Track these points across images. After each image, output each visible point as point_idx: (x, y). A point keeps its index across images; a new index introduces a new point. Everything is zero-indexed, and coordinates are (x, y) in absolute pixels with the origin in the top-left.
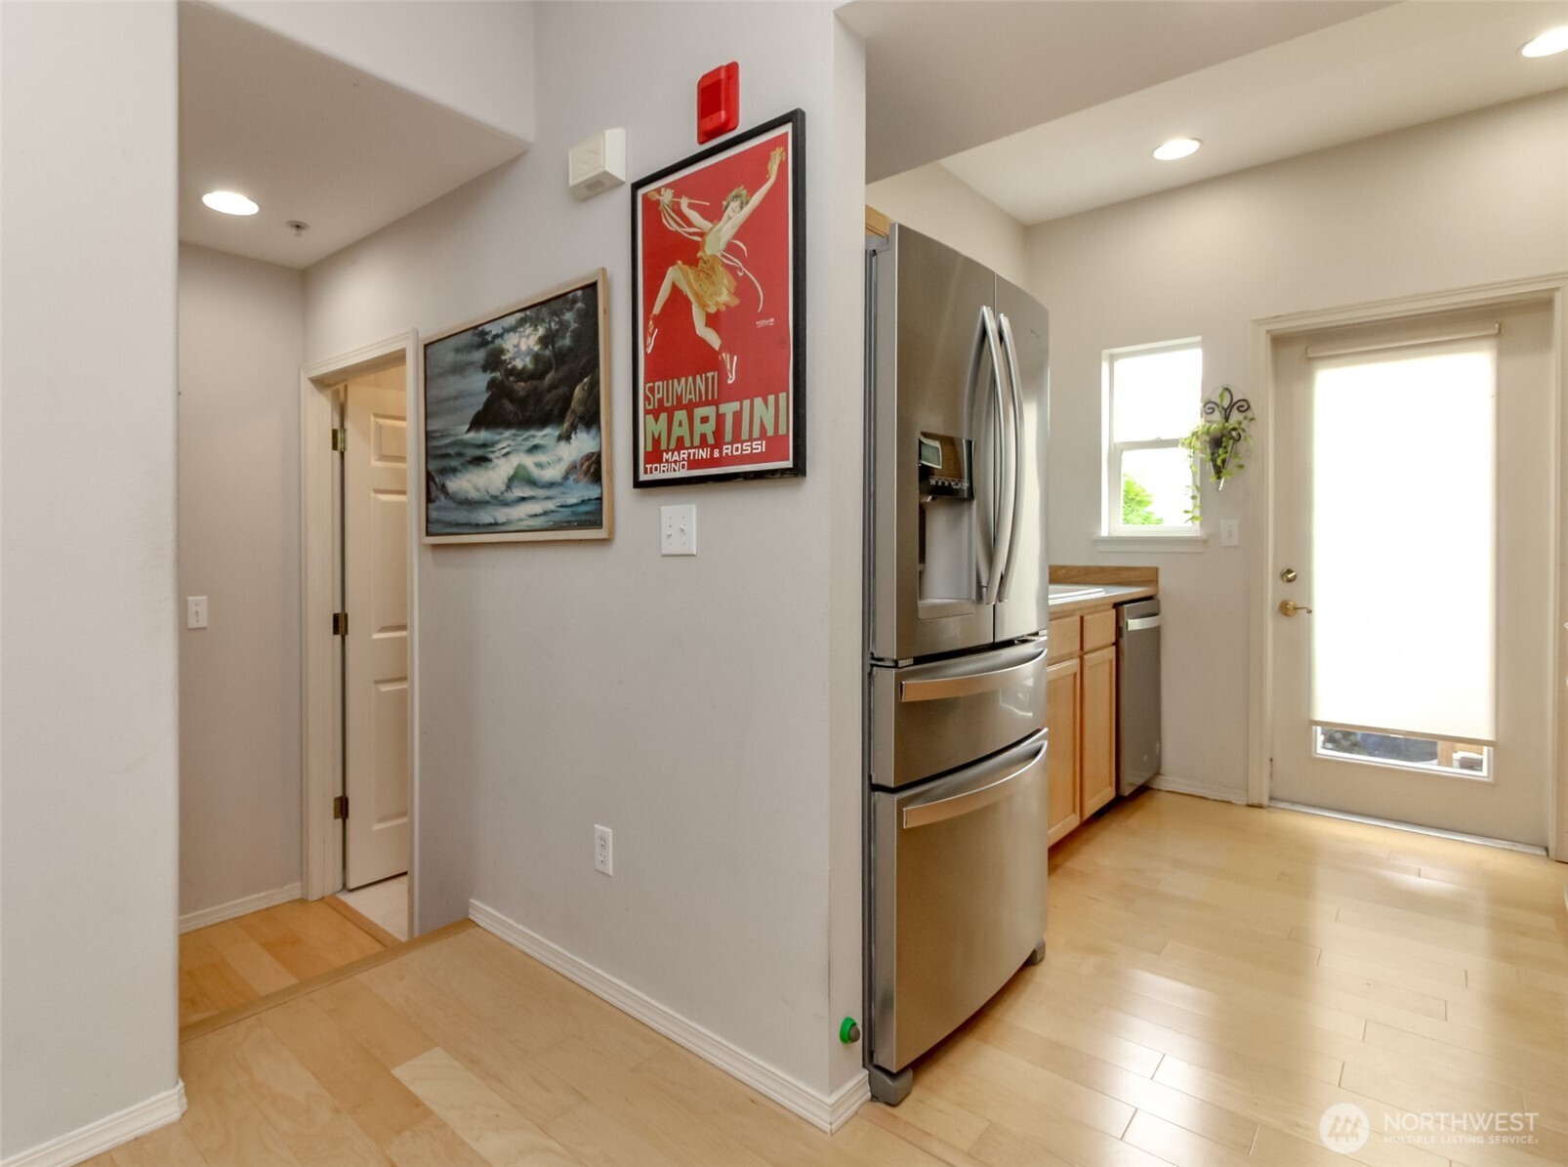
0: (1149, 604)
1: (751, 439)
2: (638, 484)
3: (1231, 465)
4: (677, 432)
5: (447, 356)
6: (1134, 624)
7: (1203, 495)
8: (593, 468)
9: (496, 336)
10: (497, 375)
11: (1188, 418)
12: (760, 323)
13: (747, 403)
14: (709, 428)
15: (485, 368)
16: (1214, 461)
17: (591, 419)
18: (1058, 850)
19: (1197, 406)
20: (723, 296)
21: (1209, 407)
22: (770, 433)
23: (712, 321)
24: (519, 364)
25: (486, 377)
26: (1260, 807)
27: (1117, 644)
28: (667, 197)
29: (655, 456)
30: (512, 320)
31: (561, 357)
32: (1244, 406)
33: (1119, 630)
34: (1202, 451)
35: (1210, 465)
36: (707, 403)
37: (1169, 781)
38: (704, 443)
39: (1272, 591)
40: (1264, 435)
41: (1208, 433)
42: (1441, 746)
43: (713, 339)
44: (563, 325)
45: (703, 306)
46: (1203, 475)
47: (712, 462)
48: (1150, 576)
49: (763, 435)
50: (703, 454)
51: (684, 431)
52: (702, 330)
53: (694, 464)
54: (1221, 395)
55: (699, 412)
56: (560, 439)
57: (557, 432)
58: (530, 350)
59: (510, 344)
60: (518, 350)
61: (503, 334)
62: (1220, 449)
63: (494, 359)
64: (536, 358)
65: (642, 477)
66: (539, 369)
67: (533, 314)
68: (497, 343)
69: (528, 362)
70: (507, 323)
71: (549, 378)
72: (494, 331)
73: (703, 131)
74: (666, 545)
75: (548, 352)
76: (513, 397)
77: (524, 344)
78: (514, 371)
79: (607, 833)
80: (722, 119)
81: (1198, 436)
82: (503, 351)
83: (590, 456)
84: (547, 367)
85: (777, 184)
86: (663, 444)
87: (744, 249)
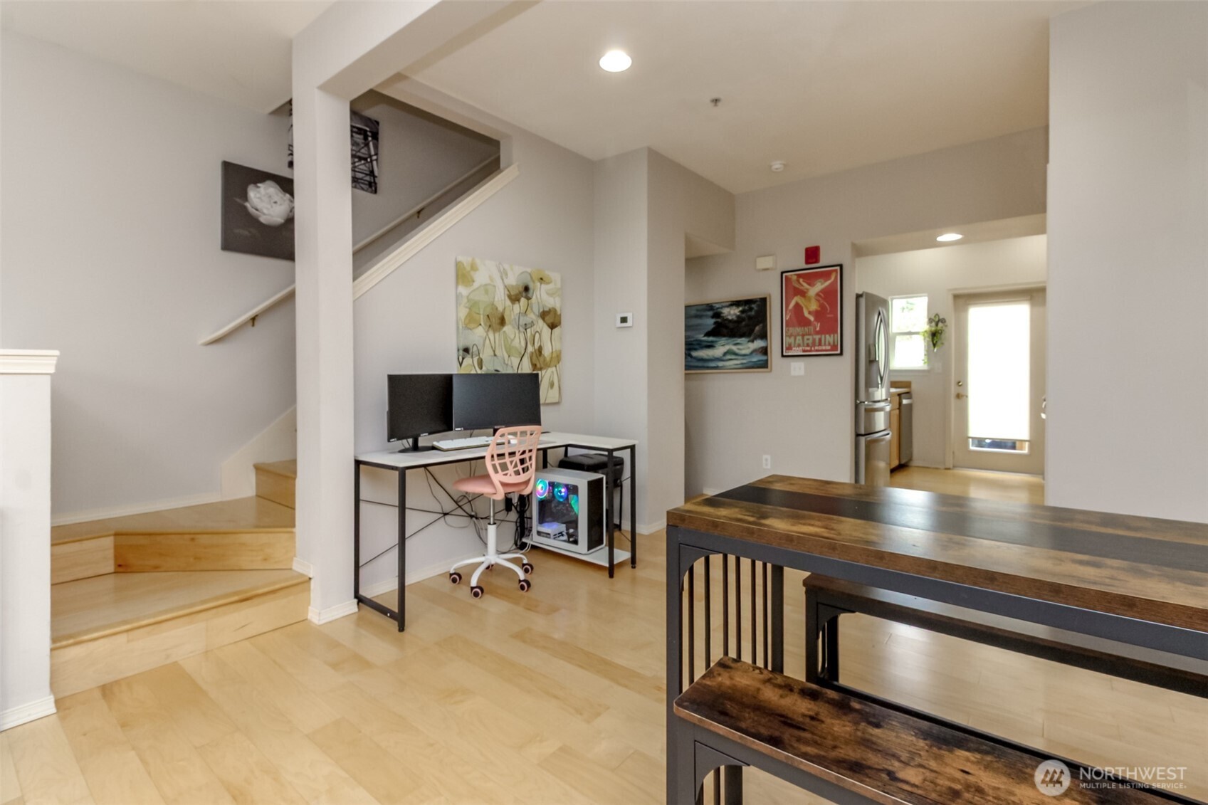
0: (908, 394)
1: (825, 345)
2: (783, 356)
3: (939, 343)
4: (797, 342)
5: (693, 312)
6: (905, 402)
7: (929, 354)
8: (765, 351)
9: (719, 308)
10: (719, 320)
11: (923, 326)
12: (828, 316)
13: (823, 336)
14: (810, 342)
15: (713, 318)
16: (933, 341)
17: (763, 336)
18: (893, 471)
19: (926, 320)
20: (814, 306)
21: (930, 321)
22: (832, 343)
23: (810, 313)
24: (730, 318)
25: (713, 321)
26: (949, 469)
27: (899, 409)
28: (795, 278)
29: (789, 348)
30: (727, 304)
31: (750, 318)
32: (943, 321)
33: (900, 403)
34: (928, 337)
35: (931, 343)
36: (809, 335)
37: (915, 463)
38: (808, 345)
39: (953, 390)
40: (950, 333)
41: (931, 331)
42: (1018, 445)
43: (812, 318)
44: (751, 309)
45: (807, 308)
46: (928, 346)
47: (810, 351)
48: (908, 385)
49: (829, 344)
50: (808, 348)
51: (801, 342)
52: (806, 314)
53: (804, 351)
54: (935, 317)
55: (806, 337)
56: (749, 341)
57: (747, 340)
58: (735, 314)
59: (726, 311)
60: (729, 314)
61: (722, 308)
62: (935, 337)
63: (717, 315)
64: (738, 317)
65: (785, 354)
66: (739, 320)
67: (737, 303)
68: (719, 310)
69: (734, 318)
70: (724, 304)
71: (744, 323)
72: (717, 306)
73: (807, 262)
74: (793, 373)
75: (744, 315)
76: (726, 327)
77: (732, 312)
78: (727, 320)
79: (768, 457)
80: (814, 260)
81: (926, 331)
82: (721, 313)
83: (762, 348)
84: (743, 319)
85: (834, 281)
86: (793, 345)
87: (822, 295)
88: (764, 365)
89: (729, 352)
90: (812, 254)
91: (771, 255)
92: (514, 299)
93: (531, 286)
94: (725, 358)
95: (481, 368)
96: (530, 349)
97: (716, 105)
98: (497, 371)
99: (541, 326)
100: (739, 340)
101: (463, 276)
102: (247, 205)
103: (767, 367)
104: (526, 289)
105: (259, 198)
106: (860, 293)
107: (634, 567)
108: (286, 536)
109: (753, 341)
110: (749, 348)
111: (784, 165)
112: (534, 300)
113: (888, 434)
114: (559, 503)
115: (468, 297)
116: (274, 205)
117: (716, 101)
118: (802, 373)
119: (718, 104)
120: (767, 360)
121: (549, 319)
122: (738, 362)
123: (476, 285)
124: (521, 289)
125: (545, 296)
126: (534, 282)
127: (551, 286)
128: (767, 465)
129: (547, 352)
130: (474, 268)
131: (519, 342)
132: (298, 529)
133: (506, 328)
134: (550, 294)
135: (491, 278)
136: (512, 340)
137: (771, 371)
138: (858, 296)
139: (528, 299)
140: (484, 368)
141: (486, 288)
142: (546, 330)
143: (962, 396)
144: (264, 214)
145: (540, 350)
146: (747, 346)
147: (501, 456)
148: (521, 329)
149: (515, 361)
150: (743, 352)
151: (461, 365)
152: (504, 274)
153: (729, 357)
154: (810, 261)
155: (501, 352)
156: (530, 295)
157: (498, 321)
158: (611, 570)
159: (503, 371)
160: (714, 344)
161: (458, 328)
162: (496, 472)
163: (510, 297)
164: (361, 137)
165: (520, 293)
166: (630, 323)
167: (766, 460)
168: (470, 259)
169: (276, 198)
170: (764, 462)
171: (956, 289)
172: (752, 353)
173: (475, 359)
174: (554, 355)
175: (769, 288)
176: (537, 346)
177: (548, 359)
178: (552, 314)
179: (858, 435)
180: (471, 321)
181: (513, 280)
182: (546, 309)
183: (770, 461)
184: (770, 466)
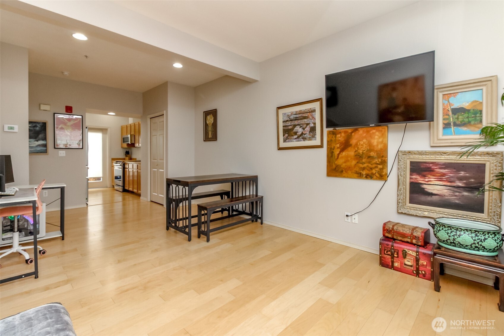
8: (45, 146)
17: (45, 139)
56: (35, 141)
57: (34, 140)
83: (43, 144)
86: (60, 143)
87: (74, 125)
88: (45, 152)
90: (69, 109)
91: (49, 105)
103: (46, 153)
109: (37, 141)
111: (69, 74)
117: (87, 57)
118: (64, 155)
120: (47, 150)
128: (45, 195)
137: (49, 155)
154: (67, 111)
167: (45, 193)
172: (37, 146)
183: (47, 194)
184: (47, 196)
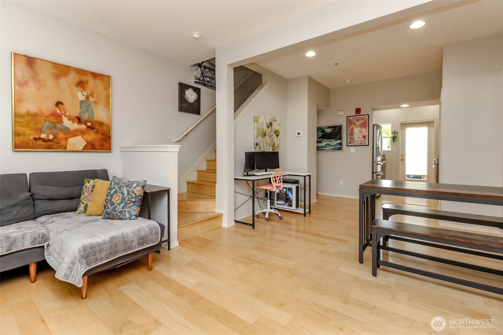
2: (347, 146)
3: (395, 141)
7: (392, 145)
8: (341, 144)
10: (324, 133)
11: (390, 134)
15: (321, 132)
17: (340, 139)
21: (392, 133)
24: (328, 132)
29: (350, 143)
30: (327, 127)
31: (335, 132)
32: (397, 133)
34: (392, 139)
35: (393, 141)
39: (400, 158)
40: (400, 137)
44: (336, 129)
48: (385, 156)
53: (355, 144)
54: (394, 131)
56: (335, 141)
57: (334, 140)
58: (330, 131)
59: (326, 130)
60: (328, 131)
61: (325, 129)
62: (394, 139)
63: (323, 131)
64: (331, 132)
65: (348, 145)
66: (331, 133)
67: (330, 127)
68: (324, 129)
69: (329, 132)
70: (325, 127)
71: (333, 134)
72: (323, 128)
73: (356, 114)
74: (351, 152)
75: (333, 131)
76: (326, 136)
77: (329, 130)
78: (327, 133)
79: (342, 181)
80: (359, 113)
81: (391, 137)
82: (325, 131)
83: (340, 143)
84: (333, 133)
85: (366, 120)
86: (351, 142)
87: (361, 125)
88: (340, 149)
89: (327, 144)
90: (358, 111)
91: (343, 111)
92: (268, 127)
93: (272, 123)
94: (326, 146)
95: (260, 150)
96: (272, 144)
97: (336, 65)
98: (264, 151)
99: (275, 136)
100: (331, 140)
101: (256, 120)
102: (185, 96)
103: (341, 150)
104: (271, 124)
105: (188, 94)
106: (374, 124)
107: (310, 214)
108: (213, 201)
109: (336, 141)
110: (335, 143)
111: (350, 81)
112: (273, 127)
113: (382, 173)
114: (283, 194)
115: (257, 127)
116: (192, 96)
117: (336, 64)
118: (354, 151)
119: (337, 65)
120: (342, 147)
121: (277, 134)
122: (331, 148)
123: (259, 123)
124: (270, 124)
125: (275, 126)
126: (273, 121)
127: (277, 122)
128: (341, 183)
129: (276, 145)
130: (259, 118)
131: (269, 142)
132: (216, 200)
133: (266, 137)
134: (277, 125)
135: (263, 121)
136: (268, 141)
137: (343, 151)
138: (374, 125)
139: (271, 127)
140: (261, 150)
141: (262, 124)
142: (276, 137)
143: (404, 160)
144: (189, 99)
145: (274, 144)
146: (334, 142)
147: (275, 177)
148: (270, 137)
149: (268, 147)
150: (333, 144)
151: (255, 149)
152: (266, 119)
153: (327, 146)
154: (357, 113)
155: (265, 145)
156: (272, 126)
157: (264, 134)
158: (305, 214)
159: (266, 151)
160: (322, 141)
161: (254, 137)
162: (274, 182)
163: (267, 126)
164: (213, 72)
165: (270, 125)
166: (301, 135)
167: (341, 182)
168: (258, 115)
169: (192, 94)
170: (340, 182)
171: (401, 121)
172: (336, 145)
173: (259, 147)
174: (278, 146)
175: (342, 122)
176: (273, 143)
177: (276, 147)
178: (277, 132)
179: (373, 173)
180: (258, 135)
181: (268, 121)
182: (276, 130)
183: (342, 182)
184: (342, 184)
